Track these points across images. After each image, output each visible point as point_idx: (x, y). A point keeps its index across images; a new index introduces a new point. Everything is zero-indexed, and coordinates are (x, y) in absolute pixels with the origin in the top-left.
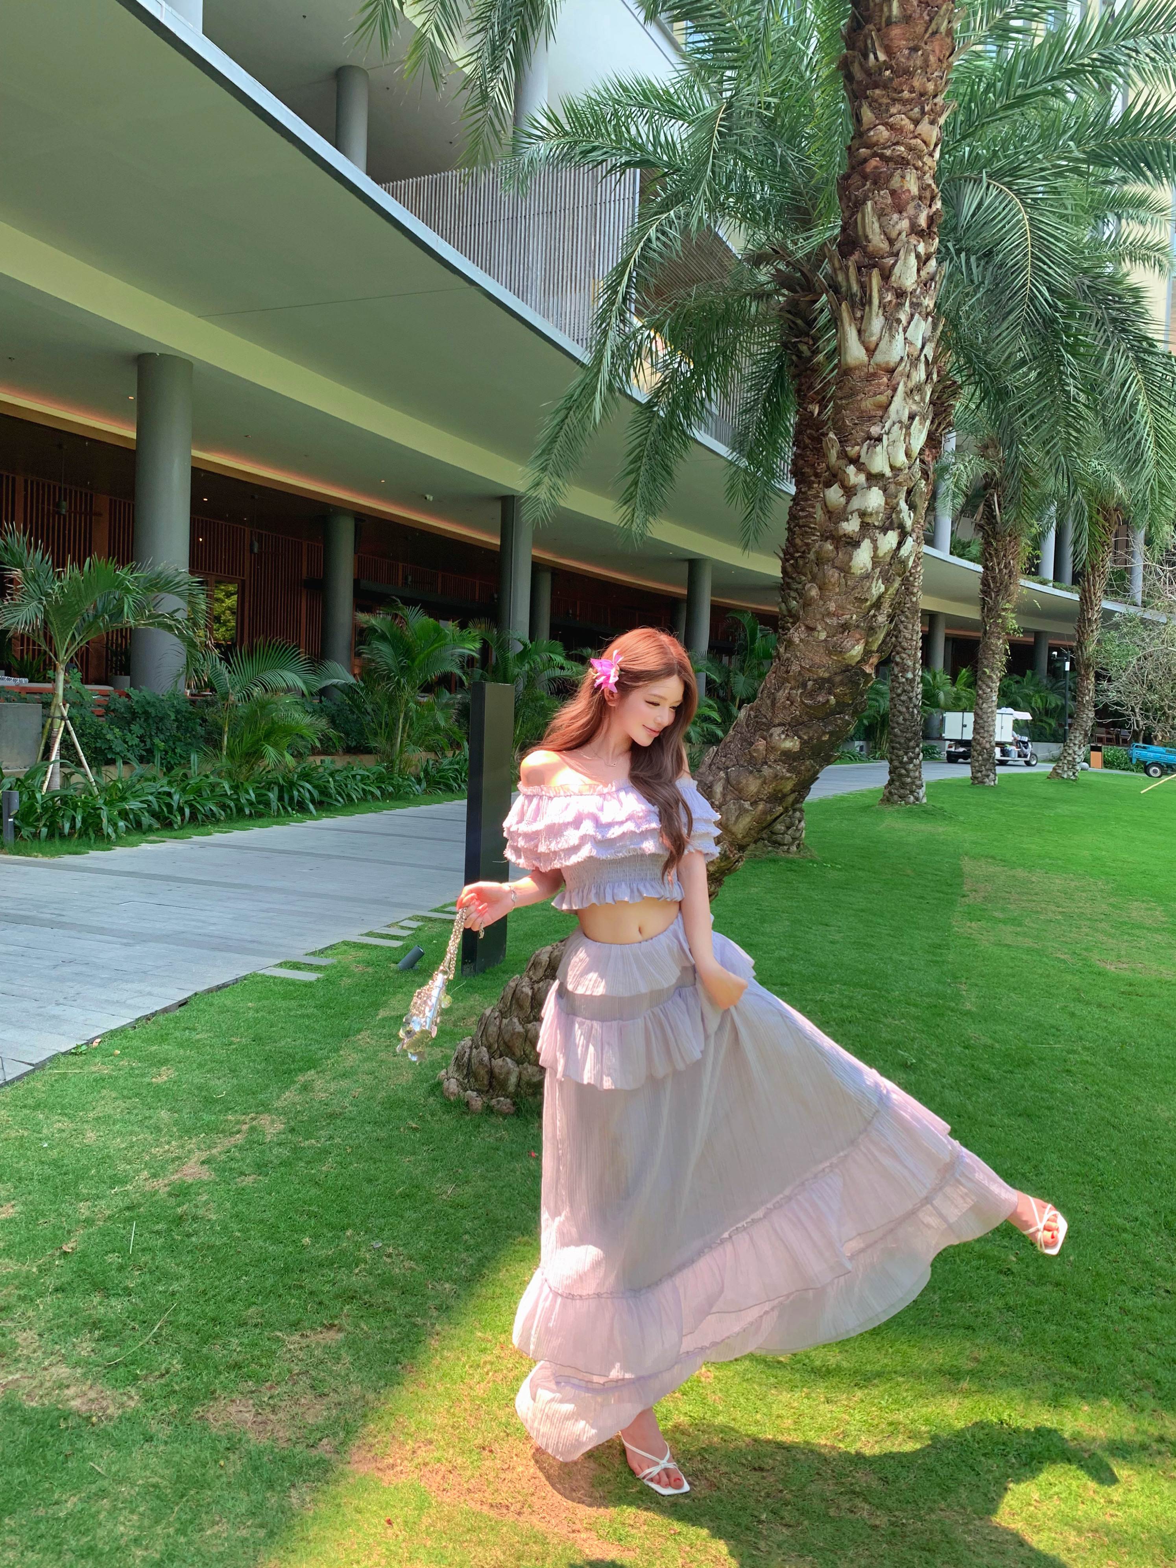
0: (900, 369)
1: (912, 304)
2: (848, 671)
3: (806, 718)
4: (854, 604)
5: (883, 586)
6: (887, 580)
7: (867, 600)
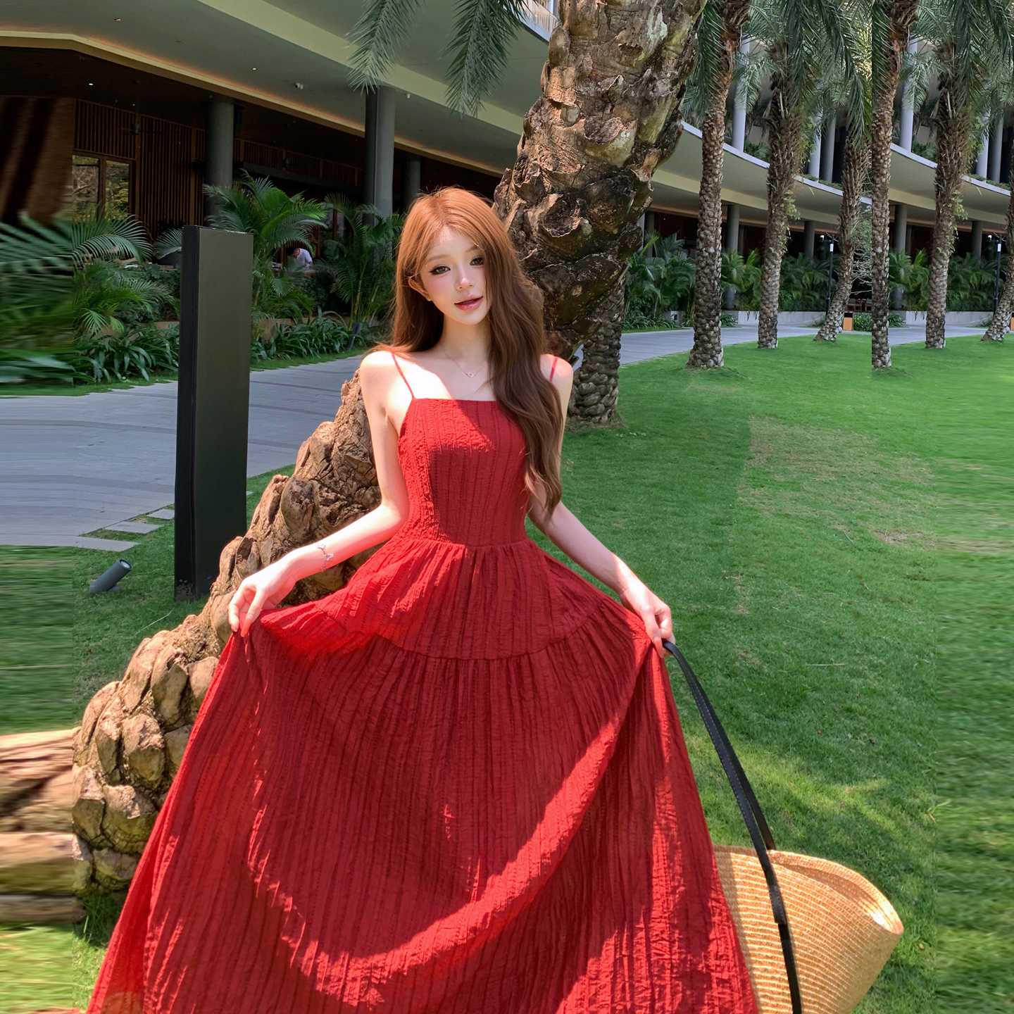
2: (611, 176)
3: (547, 258)
4: (620, 57)
5: (664, 26)
6: (672, 16)
7: (639, 49)
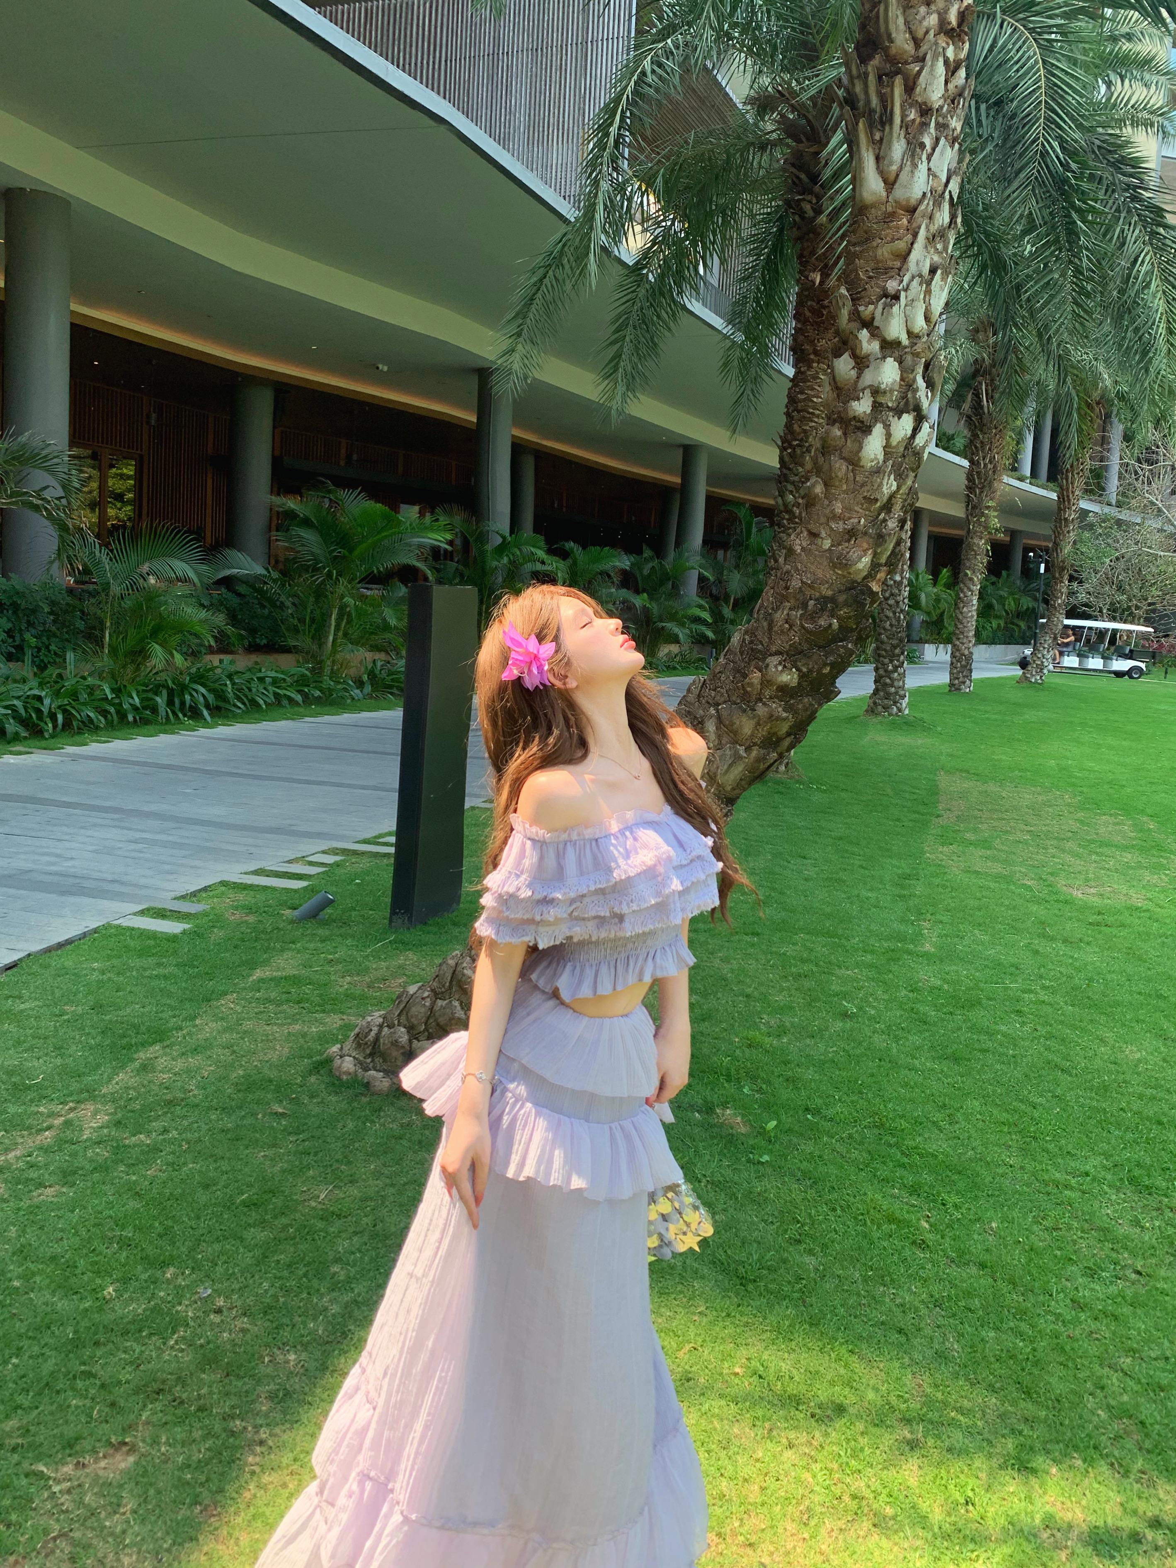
0: (922, 207)
1: (938, 126)
2: (854, 588)
3: (805, 646)
4: (862, 504)
5: (895, 483)
6: (900, 475)
7: (876, 500)
